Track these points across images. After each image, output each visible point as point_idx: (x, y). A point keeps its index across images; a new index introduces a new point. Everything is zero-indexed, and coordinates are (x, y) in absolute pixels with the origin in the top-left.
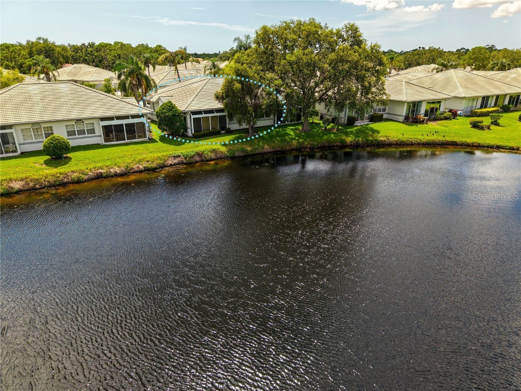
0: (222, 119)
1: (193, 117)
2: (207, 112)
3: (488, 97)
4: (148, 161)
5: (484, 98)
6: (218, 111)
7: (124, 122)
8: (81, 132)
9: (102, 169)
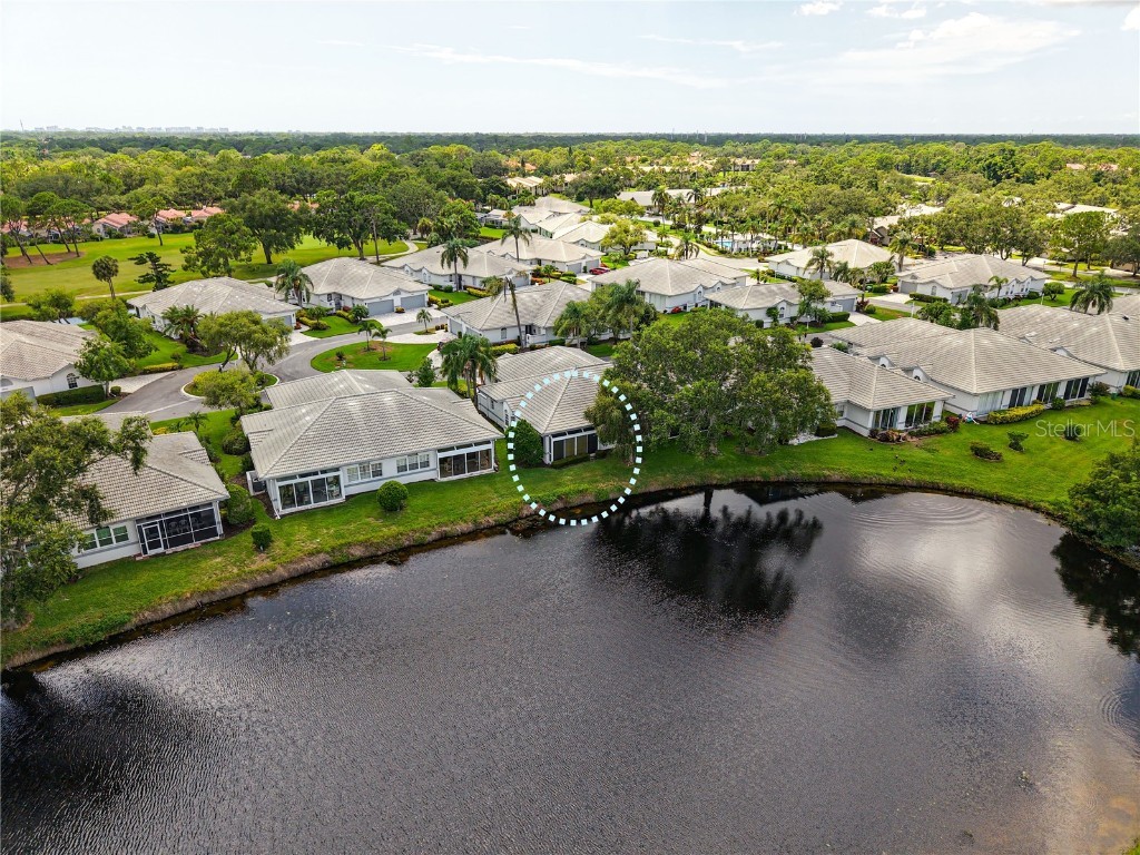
0: (592, 439)
1: (553, 440)
2: (571, 432)
3: (1024, 390)
4: (499, 512)
5: (1015, 391)
6: (586, 429)
7: (464, 451)
8: (414, 466)
9: (447, 526)
